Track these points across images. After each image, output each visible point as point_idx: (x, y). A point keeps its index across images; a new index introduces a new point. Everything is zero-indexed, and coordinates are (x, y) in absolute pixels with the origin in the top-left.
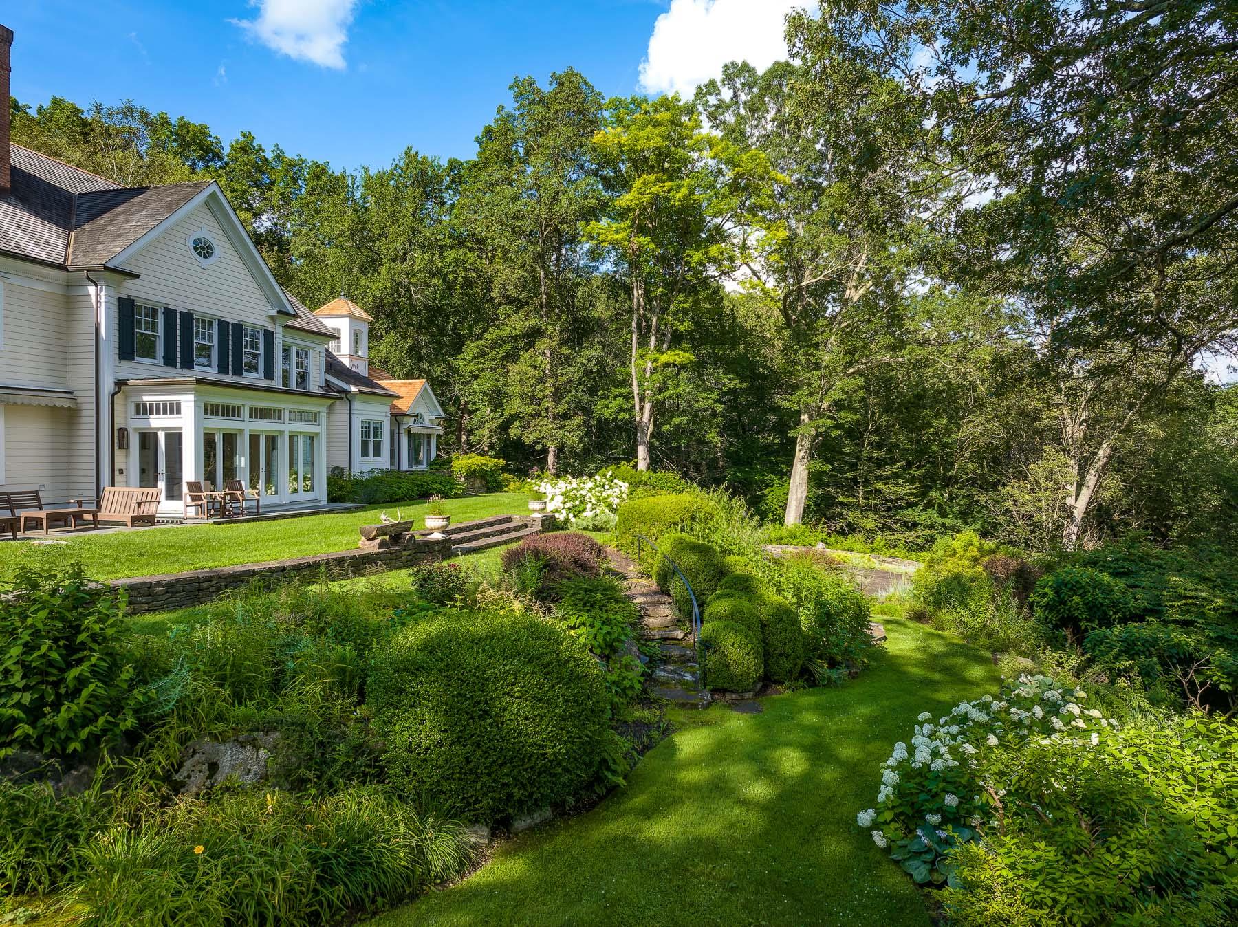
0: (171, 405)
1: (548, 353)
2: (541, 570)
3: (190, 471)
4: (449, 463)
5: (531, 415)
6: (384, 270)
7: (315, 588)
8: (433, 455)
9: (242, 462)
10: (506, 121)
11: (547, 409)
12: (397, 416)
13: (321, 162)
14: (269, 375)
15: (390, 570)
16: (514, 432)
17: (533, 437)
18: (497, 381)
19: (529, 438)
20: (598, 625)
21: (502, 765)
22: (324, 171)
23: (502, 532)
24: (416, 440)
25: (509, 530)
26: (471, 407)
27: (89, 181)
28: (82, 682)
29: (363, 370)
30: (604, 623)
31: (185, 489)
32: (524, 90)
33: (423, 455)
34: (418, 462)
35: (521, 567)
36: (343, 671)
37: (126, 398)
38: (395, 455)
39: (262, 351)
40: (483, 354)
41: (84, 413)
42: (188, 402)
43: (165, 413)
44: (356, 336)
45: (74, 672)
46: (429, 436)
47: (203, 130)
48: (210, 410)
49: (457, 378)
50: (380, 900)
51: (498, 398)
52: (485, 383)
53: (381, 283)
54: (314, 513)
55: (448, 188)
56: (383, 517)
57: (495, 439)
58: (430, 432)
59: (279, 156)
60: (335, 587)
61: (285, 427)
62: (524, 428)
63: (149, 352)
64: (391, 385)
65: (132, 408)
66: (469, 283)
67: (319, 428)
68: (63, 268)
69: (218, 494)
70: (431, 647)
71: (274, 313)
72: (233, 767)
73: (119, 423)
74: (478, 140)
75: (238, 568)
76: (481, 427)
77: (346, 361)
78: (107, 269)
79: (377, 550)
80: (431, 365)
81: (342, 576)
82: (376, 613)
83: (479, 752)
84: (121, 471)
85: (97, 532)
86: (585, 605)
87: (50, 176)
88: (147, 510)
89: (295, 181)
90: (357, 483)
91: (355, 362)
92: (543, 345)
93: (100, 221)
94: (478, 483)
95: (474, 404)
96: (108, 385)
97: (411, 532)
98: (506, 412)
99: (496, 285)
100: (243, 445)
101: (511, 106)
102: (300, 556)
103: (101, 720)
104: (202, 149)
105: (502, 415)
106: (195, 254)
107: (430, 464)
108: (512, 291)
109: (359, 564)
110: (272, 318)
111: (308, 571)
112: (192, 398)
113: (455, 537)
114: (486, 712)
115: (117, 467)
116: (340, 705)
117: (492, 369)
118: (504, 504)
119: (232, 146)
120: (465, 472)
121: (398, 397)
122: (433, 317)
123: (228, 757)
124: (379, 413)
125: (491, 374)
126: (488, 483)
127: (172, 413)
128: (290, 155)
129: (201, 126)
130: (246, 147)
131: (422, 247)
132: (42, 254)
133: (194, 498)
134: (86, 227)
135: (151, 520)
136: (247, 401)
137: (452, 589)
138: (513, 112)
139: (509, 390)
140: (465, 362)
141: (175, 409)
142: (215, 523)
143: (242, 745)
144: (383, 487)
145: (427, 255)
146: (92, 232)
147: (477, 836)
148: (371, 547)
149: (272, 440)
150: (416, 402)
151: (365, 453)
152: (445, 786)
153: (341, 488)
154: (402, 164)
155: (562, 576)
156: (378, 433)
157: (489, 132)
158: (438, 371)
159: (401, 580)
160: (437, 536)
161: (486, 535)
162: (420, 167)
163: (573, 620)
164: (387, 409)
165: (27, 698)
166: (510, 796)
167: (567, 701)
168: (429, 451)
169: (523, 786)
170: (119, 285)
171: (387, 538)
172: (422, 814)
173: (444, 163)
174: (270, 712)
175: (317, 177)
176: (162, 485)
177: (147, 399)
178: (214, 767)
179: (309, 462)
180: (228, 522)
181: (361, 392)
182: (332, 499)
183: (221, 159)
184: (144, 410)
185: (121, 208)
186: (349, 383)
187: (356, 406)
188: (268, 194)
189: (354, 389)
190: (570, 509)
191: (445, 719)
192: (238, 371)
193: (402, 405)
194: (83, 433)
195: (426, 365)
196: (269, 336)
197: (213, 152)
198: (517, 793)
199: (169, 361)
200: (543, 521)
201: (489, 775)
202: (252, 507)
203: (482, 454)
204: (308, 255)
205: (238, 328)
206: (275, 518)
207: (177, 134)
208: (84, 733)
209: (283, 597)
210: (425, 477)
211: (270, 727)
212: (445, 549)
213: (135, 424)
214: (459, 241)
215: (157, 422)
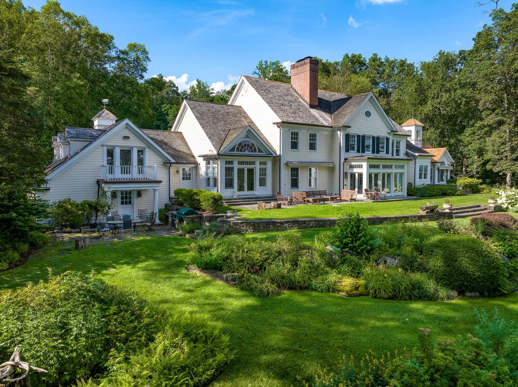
0: (360, 165)
1: (508, 131)
2: (484, 225)
3: (365, 186)
4: (455, 182)
5: (498, 159)
6: (429, 102)
7: (408, 224)
8: (449, 178)
9: (380, 182)
10: (488, 31)
11: (506, 157)
12: (433, 163)
13: (403, 59)
14: (387, 152)
15: (430, 221)
16: (488, 167)
17: (498, 169)
18: (480, 144)
19: (496, 169)
20: (506, 246)
21: (461, 275)
22: (405, 62)
23: (475, 211)
24: (441, 172)
25: (478, 210)
26: (467, 156)
27: (334, 95)
28: (361, 237)
29: (420, 146)
30: (509, 246)
31: (364, 191)
32: (498, 15)
33: (444, 178)
34: (442, 180)
35: (477, 224)
36: (416, 245)
37: (347, 163)
38: (432, 178)
39: (385, 145)
40: (474, 133)
41: (336, 168)
42: (365, 165)
43: (358, 168)
44: (417, 132)
45: (359, 235)
46: (447, 170)
47: (360, 56)
48: (371, 167)
49: (461, 143)
50: (426, 298)
51: (481, 152)
52: (475, 145)
53: (428, 108)
54: (403, 200)
55: (459, 63)
56: (428, 204)
57: (479, 170)
58: (447, 168)
59: (387, 60)
60: (413, 224)
61: (393, 171)
62: (495, 165)
63: (353, 149)
64: (431, 151)
65: (349, 166)
66: (467, 103)
67: (405, 171)
68: (332, 127)
69: (373, 193)
70: (441, 241)
71: (390, 131)
72: (390, 262)
73: (345, 171)
74: (474, 39)
75: (384, 216)
76: (472, 163)
77: (413, 143)
78: (343, 126)
79: (425, 214)
80: (449, 139)
81: (416, 221)
82: (426, 232)
83: (454, 270)
84: (345, 185)
85: (342, 203)
86: (502, 239)
87: (325, 97)
88: (354, 197)
89: (393, 69)
90: (418, 189)
91: (417, 142)
92: (505, 128)
93: (339, 110)
94: (468, 190)
95: (469, 155)
96: (342, 160)
97: (437, 209)
98: (485, 158)
99: (481, 103)
100: (380, 177)
101: (490, 23)
102: (401, 214)
103: (364, 246)
104: (359, 64)
105: (483, 159)
106: (366, 116)
107: (448, 182)
108: (489, 105)
109: (420, 218)
110: (389, 133)
111: (406, 219)
112: (366, 163)
113: (454, 211)
114: (457, 260)
115: (345, 184)
116: (415, 254)
117: (478, 139)
118: (479, 200)
119: (369, 59)
120: (462, 185)
121: (434, 156)
122: (451, 119)
123: (389, 260)
124: (427, 162)
125: (478, 142)
126: (474, 190)
127: (360, 168)
128: (391, 59)
129: (359, 55)
130: (374, 59)
131: (446, 91)
132: (327, 124)
133: (367, 194)
134: (336, 113)
135: (355, 200)
136: (381, 163)
137: (450, 228)
138: (491, 26)
139: (486, 148)
140: (466, 136)
141: (361, 166)
142: (373, 202)
143: (392, 258)
144: (428, 191)
145: (448, 95)
146: (338, 115)
147: (454, 293)
148: (424, 213)
149: (389, 175)
150: (442, 157)
151: (420, 178)
152: (444, 277)
153: (412, 191)
154: (437, 58)
155: (493, 228)
156: (426, 170)
157: (479, 34)
158: (452, 141)
159: (434, 224)
160: (447, 211)
161: (468, 212)
162: (445, 58)
163: (496, 244)
164: (430, 161)
165: (350, 239)
166: (463, 284)
167: (484, 262)
168: (447, 176)
169: (468, 282)
170: (346, 130)
171: (429, 210)
172: (438, 283)
173: (457, 53)
174: (398, 252)
175: (402, 65)
176: (356, 190)
177: (353, 163)
178: (385, 262)
179: (401, 182)
180: (376, 202)
181: (419, 155)
182: (409, 195)
183: (365, 65)
184: (352, 167)
185: (345, 105)
186: (415, 152)
187: (417, 160)
188: (382, 76)
189: (417, 154)
190: (509, 203)
191: (445, 260)
192: (378, 152)
193: (435, 159)
194: (336, 174)
195: (447, 139)
196: (388, 139)
197: (363, 63)
198: (466, 283)
199: (358, 151)
200: (495, 207)
201: (457, 276)
202: (383, 197)
203: (472, 177)
204: (398, 100)
205: (378, 138)
206: (390, 201)
207: (351, 60)
208: (361, 248)
209: (400, 225)
210: (445, 188)
211: (399, 255)
212: (450, 216)
213: (349, 171)
214: (463, 86)
215: (355, 170)
